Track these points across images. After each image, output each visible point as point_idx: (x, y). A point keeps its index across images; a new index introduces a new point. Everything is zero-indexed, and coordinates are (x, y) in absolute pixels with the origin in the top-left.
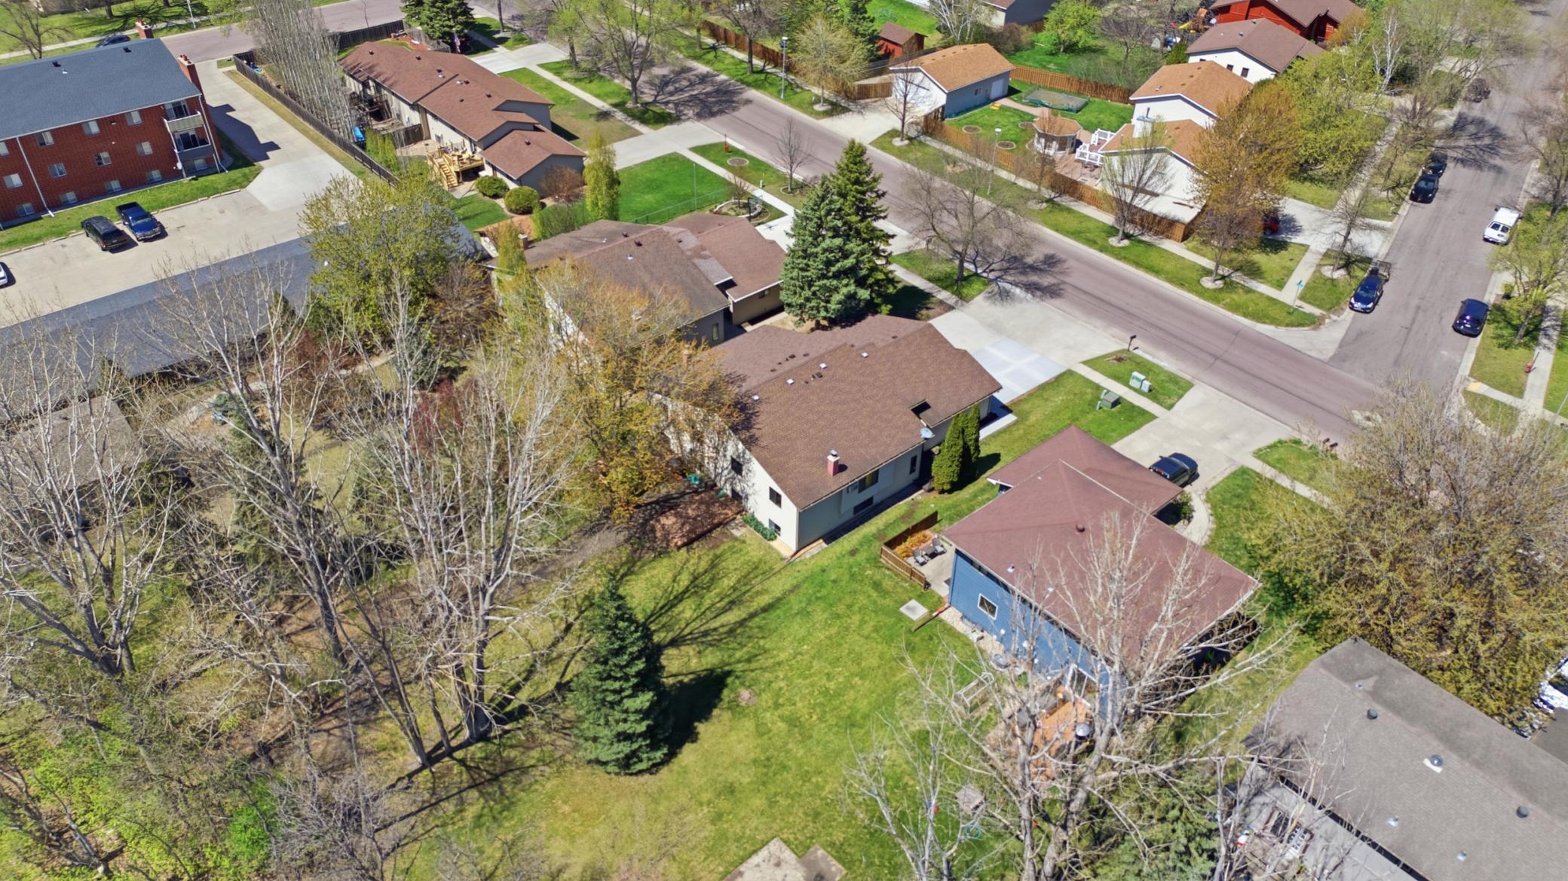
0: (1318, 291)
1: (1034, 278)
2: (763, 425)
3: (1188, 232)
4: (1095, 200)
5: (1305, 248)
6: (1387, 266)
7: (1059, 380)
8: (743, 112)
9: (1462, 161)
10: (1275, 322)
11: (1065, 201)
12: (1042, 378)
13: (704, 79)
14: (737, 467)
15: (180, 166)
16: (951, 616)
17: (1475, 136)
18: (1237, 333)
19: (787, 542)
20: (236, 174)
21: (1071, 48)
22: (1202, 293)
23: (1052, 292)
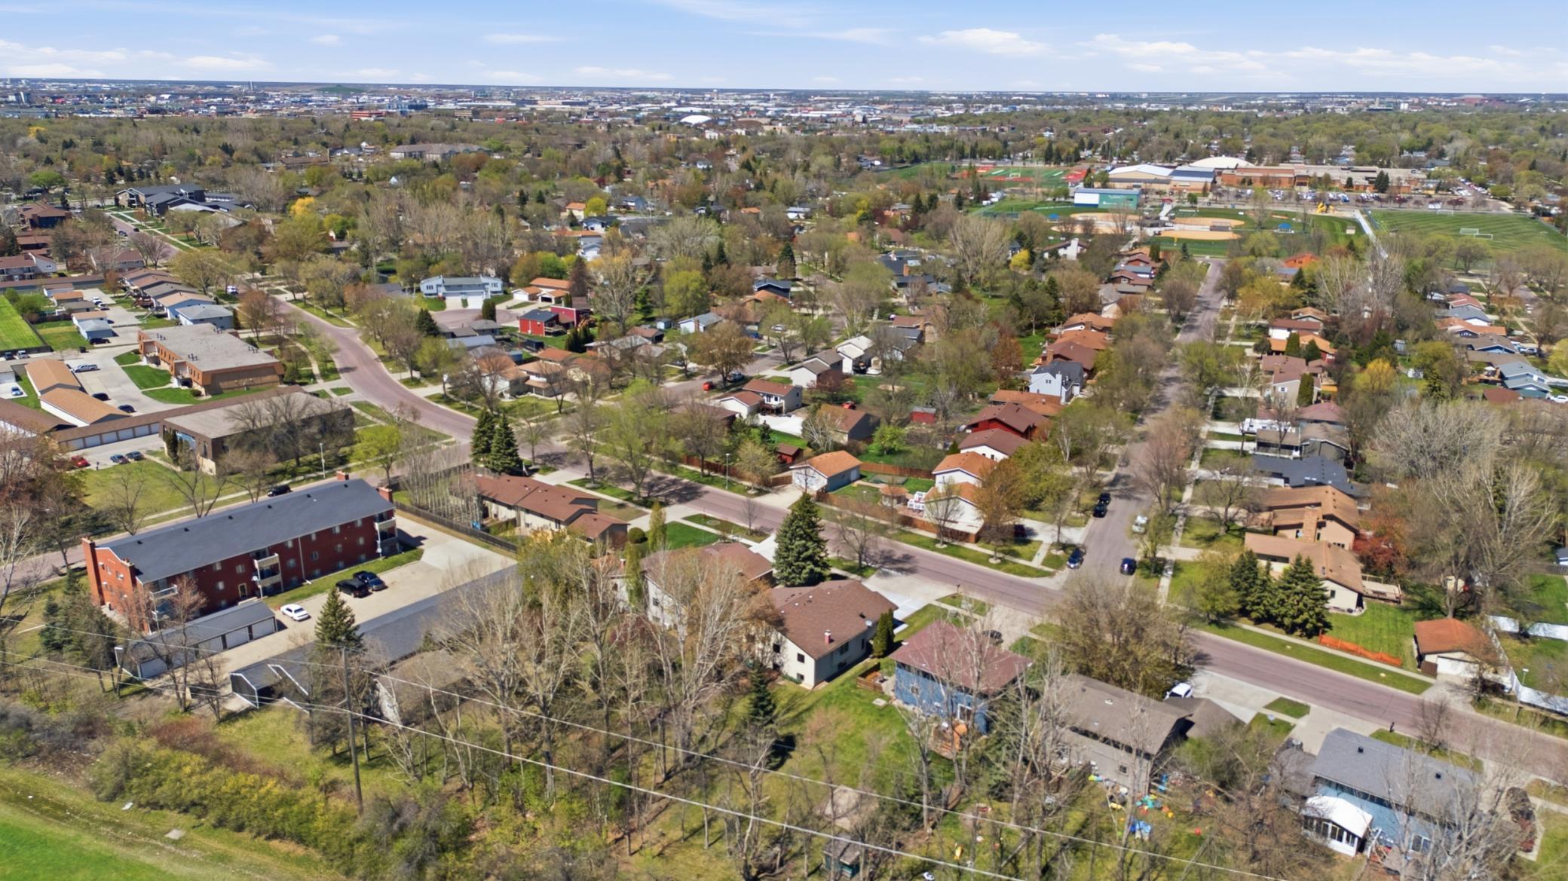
0: (1052, 561)
1: (900, 565)
2: (789, 623)
3: (978, 538)
4: (925, 526)
5: (1041, 542)
6: (1084, 547)
7: (926, 609)
8: (705, 498)
9: (1120, 497)
10: (1030, 576)
11: (907, 528)
12: (917, 609)
13: (674, 482)
14: (777, 648)
15: (379, 550)
16: (897, 703)
17: (1126, 484)
18: (1012, 582)
19: (809, 683)
20: (409, 553)
21: (891, 452)
22: (991, 566)
23: (911, 571)
